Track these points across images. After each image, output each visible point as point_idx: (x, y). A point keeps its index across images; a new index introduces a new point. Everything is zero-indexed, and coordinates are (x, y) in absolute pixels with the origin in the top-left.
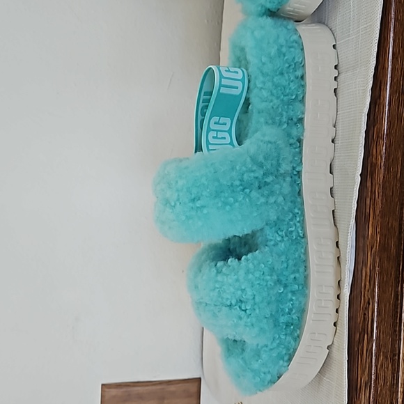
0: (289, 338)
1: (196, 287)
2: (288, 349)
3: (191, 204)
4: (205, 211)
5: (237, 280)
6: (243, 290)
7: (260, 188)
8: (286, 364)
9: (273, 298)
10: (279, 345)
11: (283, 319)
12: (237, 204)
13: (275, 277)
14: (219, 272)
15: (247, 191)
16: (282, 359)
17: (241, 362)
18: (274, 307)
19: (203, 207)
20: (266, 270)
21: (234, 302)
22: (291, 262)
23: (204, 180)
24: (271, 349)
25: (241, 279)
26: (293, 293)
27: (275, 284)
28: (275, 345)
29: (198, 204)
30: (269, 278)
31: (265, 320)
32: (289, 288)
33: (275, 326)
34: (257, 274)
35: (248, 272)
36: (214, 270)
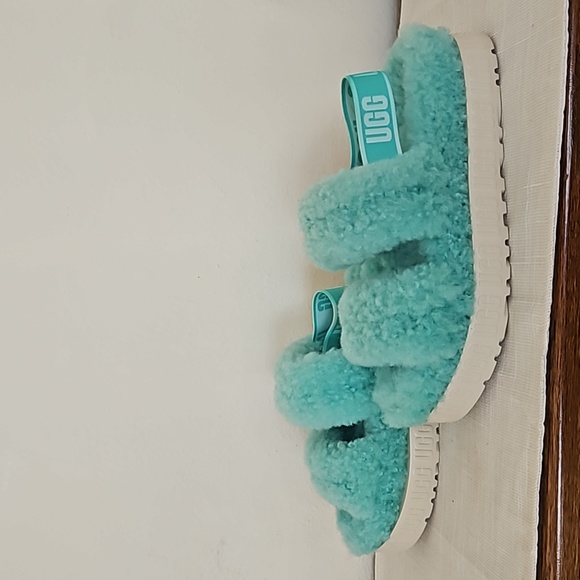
0: (389, 513)
1: (310, 462)
2: (388, 522)
3: (303, 400)
4: (315, 407)
5: (343, 464)
6: (348, 473)
7: (364, 388)
8: (387, 534)
9: (374, 482)
10: (379, 519)
11: (383, 498)
12: (342, 402)
13: (376, 463)
14: (329, 453)
15: (353, 390)
16: (384, 530)
17: (349, 528)
18: (374, 488)
19: (313, 403)
20: (368, 457)
21: (340, 482)
22: (391, 449)
23: (314, 382)
24: (373, 522)
25: (346, 464)
26: (393, 474)
27: (376, 469)
28: (376, 519)
29: (310, 400)
30: (370, 464)
31: (366, 500)
32: (390, 471)
33: (376, 503)
34: (360, 460)
35: (352, 458)
36: (325, 451)
